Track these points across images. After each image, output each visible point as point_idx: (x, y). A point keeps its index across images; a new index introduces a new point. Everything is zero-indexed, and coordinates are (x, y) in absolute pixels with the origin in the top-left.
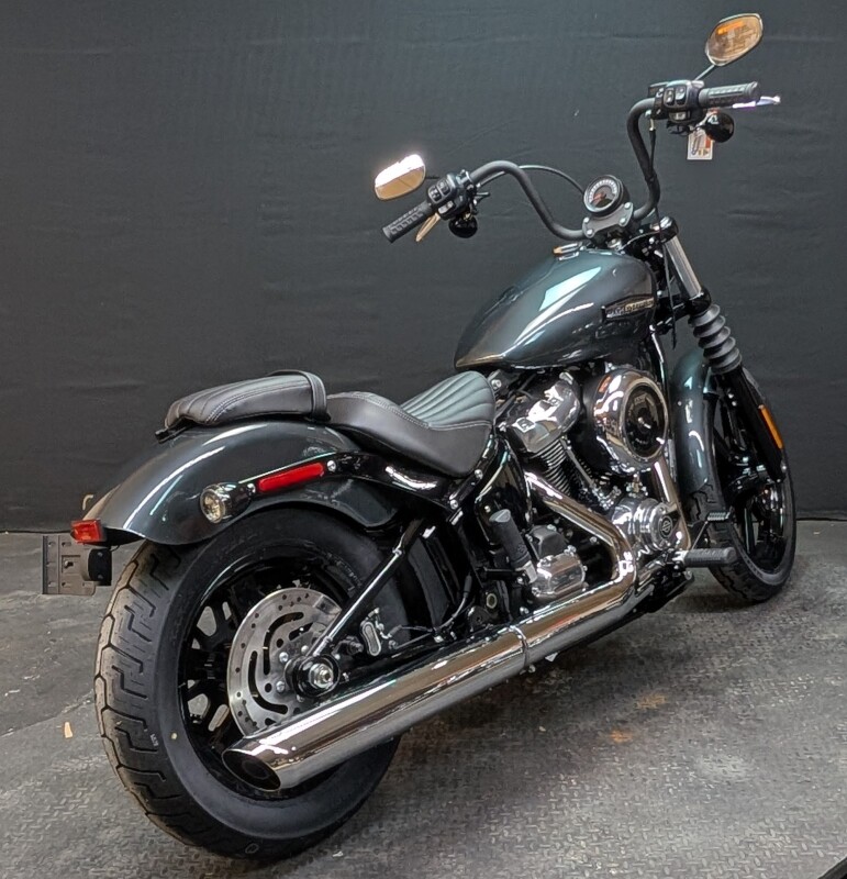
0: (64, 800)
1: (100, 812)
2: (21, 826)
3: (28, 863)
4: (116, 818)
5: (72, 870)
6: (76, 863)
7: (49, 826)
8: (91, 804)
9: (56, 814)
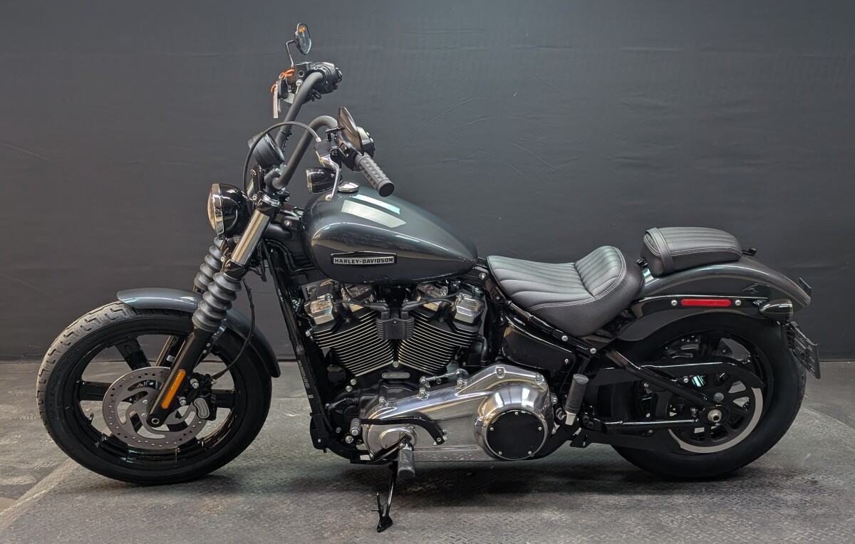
0: (811, 539)
1: (788, 524)
2: (845, 536)
3: (845, 515)
4: (780, 517)
5: (819, 503)
6: (815, 505)
7: (825, 529)
8: (793, 531)
9: (819, 534)
